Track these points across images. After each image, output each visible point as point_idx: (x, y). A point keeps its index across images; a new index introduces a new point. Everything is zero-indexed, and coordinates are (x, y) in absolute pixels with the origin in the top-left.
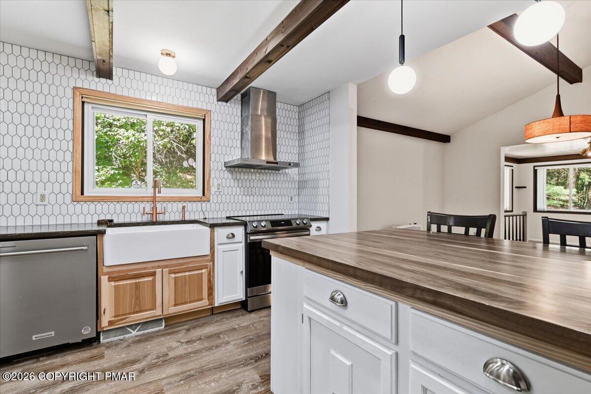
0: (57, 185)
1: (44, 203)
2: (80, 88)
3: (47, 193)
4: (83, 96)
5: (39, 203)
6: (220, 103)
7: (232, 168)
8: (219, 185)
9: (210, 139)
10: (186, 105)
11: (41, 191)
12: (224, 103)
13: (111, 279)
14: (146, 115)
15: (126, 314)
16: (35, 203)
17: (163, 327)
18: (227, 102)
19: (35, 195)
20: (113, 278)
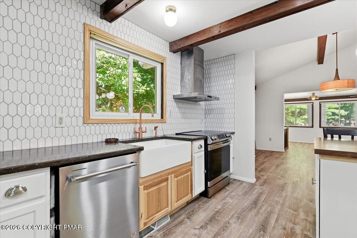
0: (71, 109)
1: (61, 126)
2: (88, 25)
3: (64, 115)
4: (91, 32)
5: (58, 125)
6: (171, 53)
7: (178, 99)
8: (170, 111)
9: (166, 78)
10: (154, 51)
11: (59, 115)
12: (173, 54)
13: (146, 188)
14: (129, 55)
15: (152, 215)
16: (54, 125)
17: (169, 220)
18: (174, 53)
19: (54, 118)
20: (146, 187)
